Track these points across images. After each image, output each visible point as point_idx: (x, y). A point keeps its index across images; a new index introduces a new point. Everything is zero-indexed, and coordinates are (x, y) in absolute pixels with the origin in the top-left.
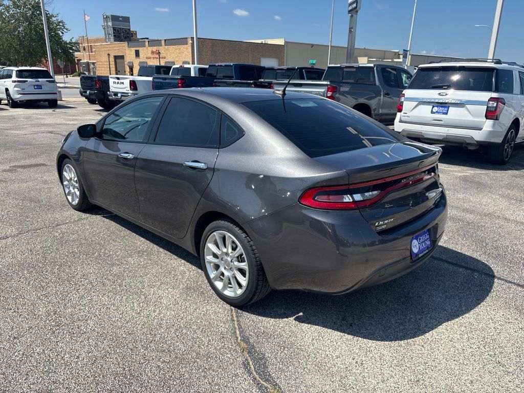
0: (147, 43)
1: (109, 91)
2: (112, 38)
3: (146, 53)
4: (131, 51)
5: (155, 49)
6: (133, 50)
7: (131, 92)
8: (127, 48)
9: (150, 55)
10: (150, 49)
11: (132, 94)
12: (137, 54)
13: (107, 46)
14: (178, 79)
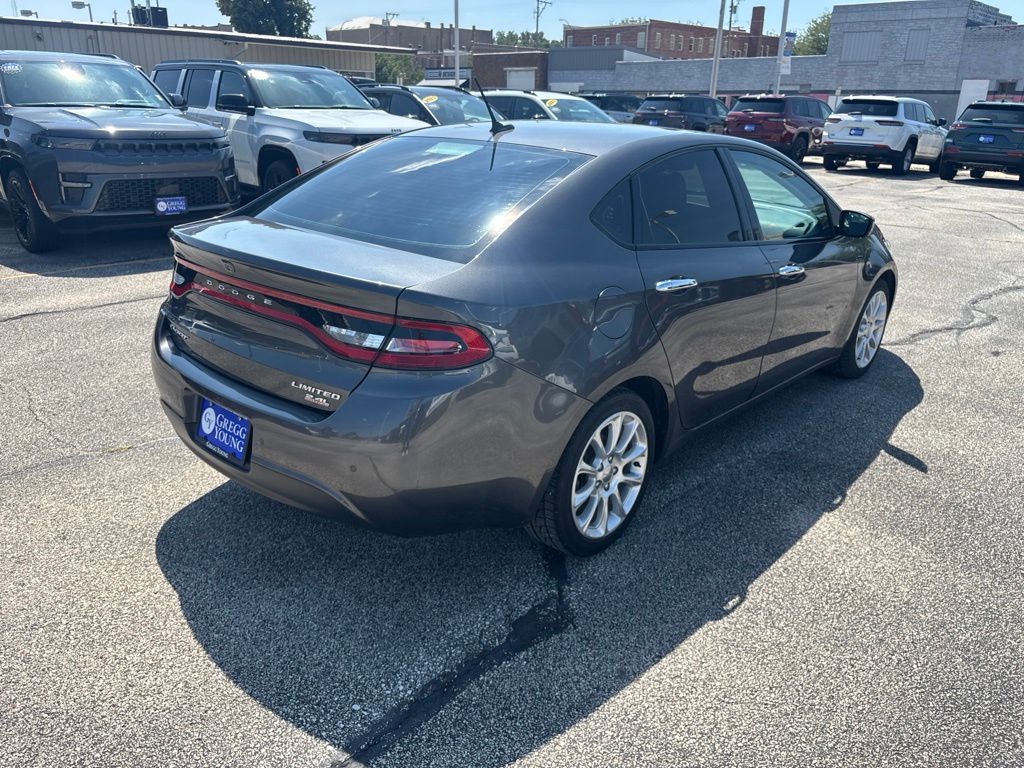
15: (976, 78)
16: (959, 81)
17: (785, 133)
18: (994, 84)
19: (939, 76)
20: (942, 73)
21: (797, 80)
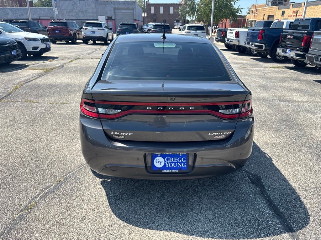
0: (291, 6)
1: (226, 38)
2: (270, 3)
3: (289, 13)
4: (280, 11)
5: (296, 9)
6: (281, 11)
7: (235, 38)
8: (277, 9)
9: (291, 14)
10: (293, 10)
11: (236, 40)
12: (283, 13)
13: (265, 9)
14: (260, 30)
15: (101, 16)
16: (97, 16)
17: (70, 33)
18: (107, 17)
19: (91, 15)
20: (92, 14)
21: (48, 15)
